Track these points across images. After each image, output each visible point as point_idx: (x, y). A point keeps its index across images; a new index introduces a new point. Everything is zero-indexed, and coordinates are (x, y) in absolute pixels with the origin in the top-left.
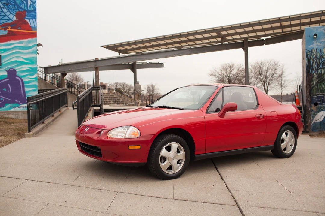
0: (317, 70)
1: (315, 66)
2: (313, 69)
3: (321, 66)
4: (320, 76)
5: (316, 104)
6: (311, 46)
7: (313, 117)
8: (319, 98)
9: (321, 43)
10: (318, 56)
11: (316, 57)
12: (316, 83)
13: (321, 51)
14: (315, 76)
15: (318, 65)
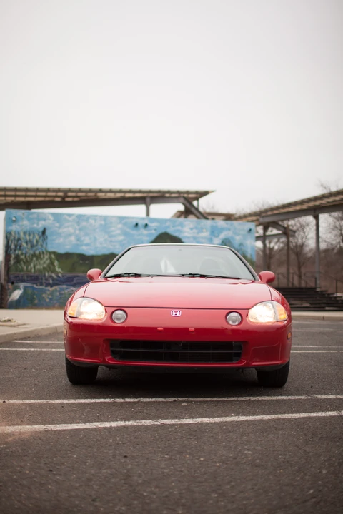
0: (15, 250)
1: (13, 247)
2: (11, 250)
3: (18, 247)
4: (17, 257)
5: (13, 283)
6: (10, 228)
7: (10, 295)
8: (16, 277)
9: (19, 225)
10: (17, 238)
11: (15, 238)
12: (14, 263)
13: (19, 233)
14: (13, 256)
15: (16, 246)
